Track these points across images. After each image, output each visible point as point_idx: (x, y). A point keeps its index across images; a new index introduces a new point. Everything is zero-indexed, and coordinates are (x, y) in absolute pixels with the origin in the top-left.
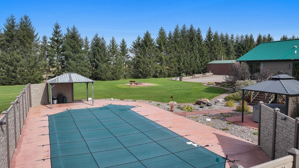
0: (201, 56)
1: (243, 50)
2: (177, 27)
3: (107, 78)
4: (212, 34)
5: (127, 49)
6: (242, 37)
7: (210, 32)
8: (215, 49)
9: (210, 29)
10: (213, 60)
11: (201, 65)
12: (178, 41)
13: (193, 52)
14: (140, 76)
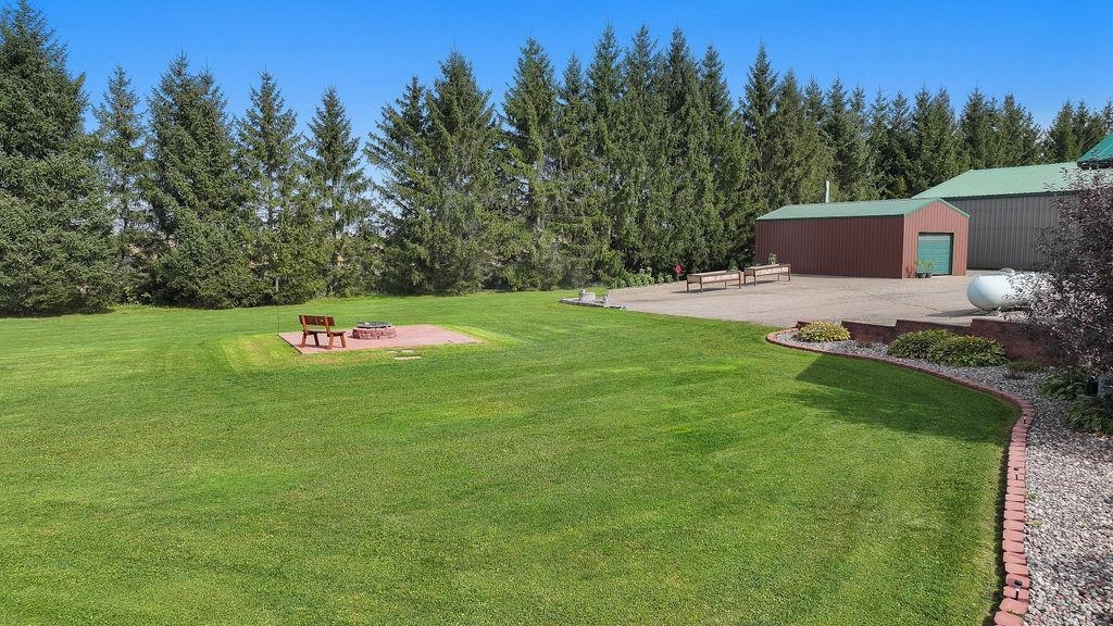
0: (725, 184)
1: (908, 162)
2: (608, 36)
3: (230, 296)
4: (773, 81)
5: (350, 140)
6: (900, 103)
7: (761, 71)
8: (787, 153)
9: (763, 55)
10: (781, 204)
11: (726, 226)
12: (611, 109)
13: (688, 166)
14: (420, 285)
